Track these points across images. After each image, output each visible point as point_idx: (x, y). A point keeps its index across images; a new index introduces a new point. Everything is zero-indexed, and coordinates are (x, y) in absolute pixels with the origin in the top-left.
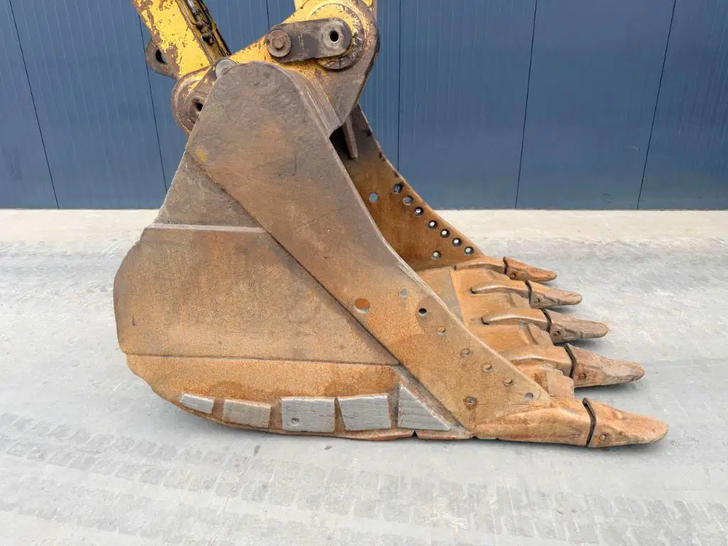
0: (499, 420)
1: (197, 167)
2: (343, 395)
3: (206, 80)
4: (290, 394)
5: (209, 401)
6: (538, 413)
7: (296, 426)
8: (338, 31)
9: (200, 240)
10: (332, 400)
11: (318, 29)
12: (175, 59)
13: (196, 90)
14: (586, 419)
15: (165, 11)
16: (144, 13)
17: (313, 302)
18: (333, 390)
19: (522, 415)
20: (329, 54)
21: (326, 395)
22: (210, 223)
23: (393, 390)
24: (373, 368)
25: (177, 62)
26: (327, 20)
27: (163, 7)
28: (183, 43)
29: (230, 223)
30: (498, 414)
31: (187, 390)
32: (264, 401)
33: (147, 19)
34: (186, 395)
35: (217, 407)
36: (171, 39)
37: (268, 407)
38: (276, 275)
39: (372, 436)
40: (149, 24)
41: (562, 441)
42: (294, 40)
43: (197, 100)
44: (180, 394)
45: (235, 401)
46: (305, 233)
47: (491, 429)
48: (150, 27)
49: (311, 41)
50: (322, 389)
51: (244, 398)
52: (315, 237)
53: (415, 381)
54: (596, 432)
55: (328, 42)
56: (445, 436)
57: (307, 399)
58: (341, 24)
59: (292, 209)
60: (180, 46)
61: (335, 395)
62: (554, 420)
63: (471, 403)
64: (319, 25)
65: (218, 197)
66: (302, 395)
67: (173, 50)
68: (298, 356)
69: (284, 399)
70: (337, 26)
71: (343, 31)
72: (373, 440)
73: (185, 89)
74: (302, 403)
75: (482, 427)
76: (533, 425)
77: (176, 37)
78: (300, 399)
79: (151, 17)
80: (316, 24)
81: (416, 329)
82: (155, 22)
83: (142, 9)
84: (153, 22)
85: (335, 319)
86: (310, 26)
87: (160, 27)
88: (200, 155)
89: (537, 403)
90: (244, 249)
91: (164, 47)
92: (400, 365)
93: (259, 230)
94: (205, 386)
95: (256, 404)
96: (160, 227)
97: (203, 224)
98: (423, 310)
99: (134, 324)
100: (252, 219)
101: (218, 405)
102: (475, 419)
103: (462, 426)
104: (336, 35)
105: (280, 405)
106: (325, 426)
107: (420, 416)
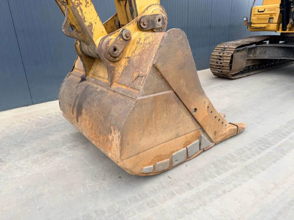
2: (188, 145)
3: (118, 38)
4: (174, 152)
5: (152, 166)
6: (228, 129)
7: (176, 163)
8: (161, 18)
11: (155, 18)
12: (91, 30)
13: (114, 43)
14: (236, 127)
15: (88, 8)
16: (78, 8)
17: (183, 114)
20: (158, 27)
21: (184, 147)
22: (156, 93)
23: (200, 138)
25: (92, 31)
26: (158, 15)
27: (87, 6)
28: (95, 23)
31: (144, 166)
32: (167, 158)
33: (79, 11)
34: (145, 168)
36: (90, 20)
37: (168, 160)
38: (175, 107)
39: (194, 156)
40: (80, 13)
41: (232, 135)
42: (148, 21)
43: (115, 47)
44: (142, 169)
46: (184, 89)
47: (219, 139)
48: (81, 15)
49: (153, 22)
50: (183, 146)
51: (162, 160)
52: (186, 90)
54: (239, 129)
55: (158, 22)
57: (179, 151)
58: (162, 16)
60: (94, 24)
61: (186, 146)
63: (215, 133)
64: (155, 16)
65: (161, 81)
67: (91, 25)
68: (177, 136)
69: (174, 154)
71: (162, 19)
72: (195, 157)
73: (108, 42)
74: (179, 153)
76: (227, 133)
77: (92, 20)
78: (177, 152)
81: (206, 114)
82: (83, 13)
83: (77, 6)
84: (82, 13)
86: (153, 16)
87: (85, 15)
88: (159, 66)
89: (227, 127)
90: (167, 100)
91: (87, 24)
92: (202, 128)
93: (171, 91)
94: (150, 161)
95: (165, 161)
96: (142, 98)
97: (154, 93)
98: (208, 107)
99: (128, 144)
100: (171, 88)
101: (154, 167)
102: (216, 138)
103: (213, 142)
104: (159, 20)
105: (172, 157)
106: (184, 158)
107: (206, 143)
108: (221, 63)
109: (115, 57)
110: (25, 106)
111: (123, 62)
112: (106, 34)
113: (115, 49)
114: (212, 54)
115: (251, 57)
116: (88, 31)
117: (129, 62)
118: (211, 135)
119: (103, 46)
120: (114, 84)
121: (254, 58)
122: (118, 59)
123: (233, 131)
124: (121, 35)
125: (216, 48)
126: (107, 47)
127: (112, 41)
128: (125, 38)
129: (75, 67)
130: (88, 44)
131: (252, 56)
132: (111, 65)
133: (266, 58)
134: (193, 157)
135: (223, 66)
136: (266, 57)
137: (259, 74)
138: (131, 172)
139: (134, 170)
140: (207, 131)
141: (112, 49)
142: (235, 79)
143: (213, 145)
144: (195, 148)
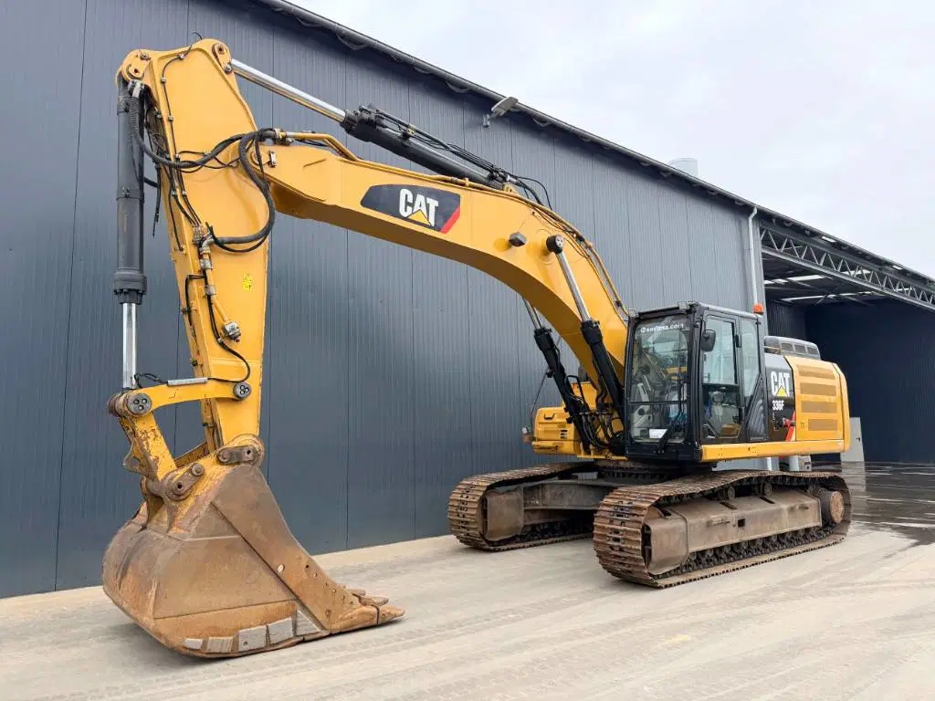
0: (342, 619)
2: (270, 622)
3: (186, 474)
4: (244, 628)
5: (200, 641)
6: (356, 611)
7: (246, 648)
10: (265, 627)
13: (180, 478)
14: (374, 610)
15: (156, 442)
16: (144, 442)
17: (259, 570)
18: (266, 621)
19: (350, 614)
20: (246, 460)
21: (261, 624)
23: (294, 614)
24: (284, 603)
26: (247, 445)
27: (155, 440)
29: (225, 535)
30: (340, 616)
31: (188, 637)
32: (229, 635)
34: (187, 639)
37: (231, 638)
38: (245, 559)
39: (283, 645)
40: (145, 447)
41: (367, 624)
42: (231, 454)
43: (180, 483)
44: (183, 640)
45: (214, 638)
46: (259, 536)
47: (337, 626)
48: (146, 449)
49: (240, 455)
50: (259, 621)
51: (219, 635)
52: (263, 536)
53: (303, 606)
54: (381, 614)
55: (246, 455)
56: (318, 636)
57: (253, 629)
59: (255, 525)
60: (161, 458)
61: (266, 624)
63: (328, 613)
65: (221, 522)
66: (250, 626)
68: (248, 604)
69: (241, 631)
70: (251, 448)
71: (252, 450)
72: (285, 647)
73: (172, 478)
74: (250, 632)
75: (333, 627)
76: (355, 618)
77: (160, 453)
78: (248, 630)
79: (147, 443)
80: (242, 448)
81: (305, 576)
82: (149, 447)
83: (144, 440)
85: (268, 579)
86: (239, 448)
87: (152, 449)
88: (218, 503)
89: (354, 606)
90: (230, 547)
91: (152, 458)
92: (297, 599)
93: (237, 536)
94: (198, 632)
95: (225, 638)
96: (191, 539)
97: (211, 536)
98: (307, 567)
99: (166, 598)
100: (236, 531)
101: (205, 643)
102: (329, 623)
103: (325, 629)
104: (249, 452)
105: (238, 636)
106: (261, 643)
107: (307, 626)
108: (464, 516)
109: (179, 495)
110: (39, 593)
111: (191, 501)
112: (176, 468)
113: (180, 486)
114: (451, 498)
115: (536, 505)
116: (153, 466)
117: (196, 501)
118: (321, 616)
119: (166, 483)
120: (174, 528)
121: (544, 507)
122: (182, 497)
123: (367, 617)
124: (190, 471)
125: (460, 486)
126: (169, 483)
127: (178, 477)
128: (195, 473)
129: (141, 512)
130: (153, 480)
131: (537, 503)
132: (173, 504)
133: (565, 507)
134: (281, 646)
135: (467, 522)
136: (565, 505)
137: (565, 543)
138: (167, 641)
139: (171, 639)
140: (307, 605)
141: (176, 486)
142: (499, 551)
143: (325, 633)
144: (283, 628)
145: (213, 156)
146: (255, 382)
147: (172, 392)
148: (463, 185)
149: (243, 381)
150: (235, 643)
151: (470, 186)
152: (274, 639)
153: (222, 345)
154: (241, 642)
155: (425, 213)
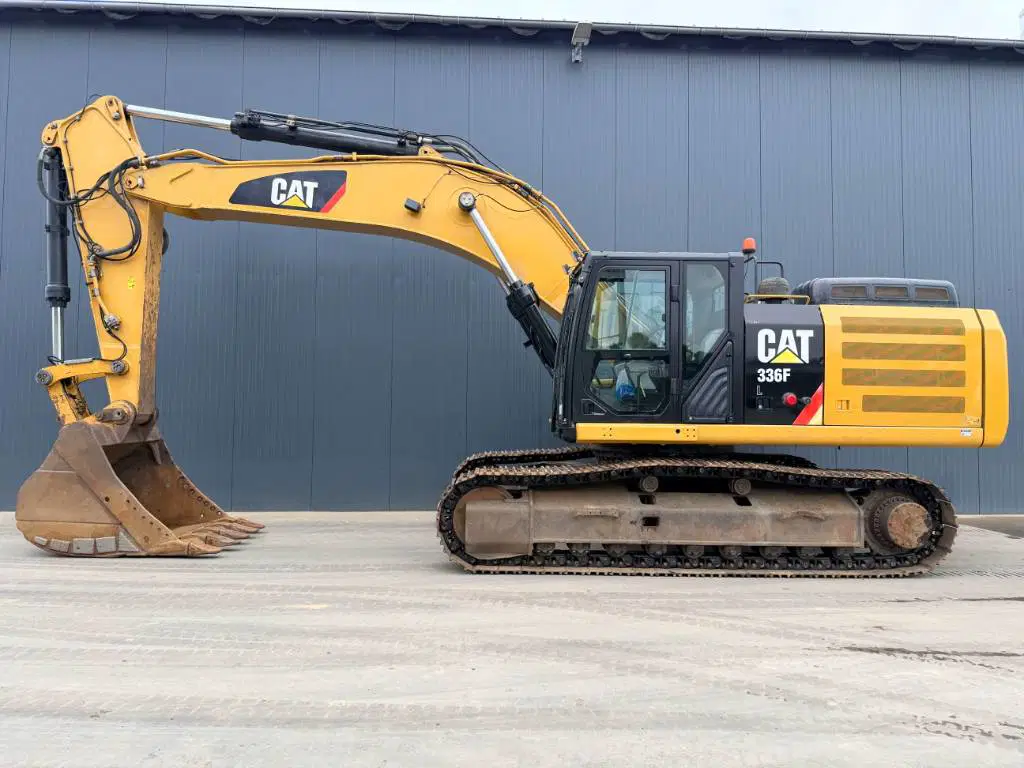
0: (157, 546)
1: (56, 452)
2: (98, 537)
4: (77, 537)
5: (45, 540)
7: (78, 551)
9: (52, 475)
10: (93, 540)
14: (186, 544)
16: (55, 405)
17: (89, 499)
18: (94, 535)
19: (165, 543)
21: (91, 537)
22: (58, 470)
23: (116, 535)
24: (110, 526)
29: (64, 470)
30: (157, 543)
31: (38, 536)
32: (67, 540)
35: (48, 542)
37: (68, 542)
41: (178, 554)
42: (104, 414)
44: (34, 537)
45: (56, 540)
47: (153, 550)
50: (90, 535)
52: (92, 475)
53: (126, 531)
55: (116, 416)
56: (137, 554)
59: (86, 467)
61: (94, 537)
62: (175, 544)
63: (146, 539)
66: (82, 537)
68: (82, 521)
70: (120, 411)
72: (108, 557)
74: (81, 541)
75: (151, 550)
76: (169, 547)
78: (81, 539)
79: (57, 405)
80: (113, 410)
85: (97, 505)
88: (58, 448)
90: (68, 479)
92: (120, 524)
93: (72, 472)
94: (44, 534)
95: (63, 542)
96: (41, 471)
97: (54, 470)
98: (128, 501)
99: (23, 507)
100: (73, 469)
102: (147, 546)
103: (143, 550)
104: (118, 413)
105: (73, 542)
106: (90, 550)
107: (127, 545)
123: (179, 548)
134: (105, 556)
139: (27, 535)
140: (129, 531)
143: (143, 554)
144: (107, 543)
145: (97, 188)
146: (133, 361)
147: (68, 369)
148: (351, 160)
149: (120, 359)
150: (71, 545)
151: (358, 160)
152: (100, 550)
153: (109, 332)
154: (75, 546)
155: (302, 198)
